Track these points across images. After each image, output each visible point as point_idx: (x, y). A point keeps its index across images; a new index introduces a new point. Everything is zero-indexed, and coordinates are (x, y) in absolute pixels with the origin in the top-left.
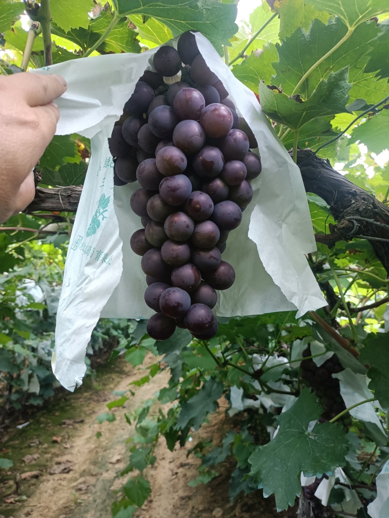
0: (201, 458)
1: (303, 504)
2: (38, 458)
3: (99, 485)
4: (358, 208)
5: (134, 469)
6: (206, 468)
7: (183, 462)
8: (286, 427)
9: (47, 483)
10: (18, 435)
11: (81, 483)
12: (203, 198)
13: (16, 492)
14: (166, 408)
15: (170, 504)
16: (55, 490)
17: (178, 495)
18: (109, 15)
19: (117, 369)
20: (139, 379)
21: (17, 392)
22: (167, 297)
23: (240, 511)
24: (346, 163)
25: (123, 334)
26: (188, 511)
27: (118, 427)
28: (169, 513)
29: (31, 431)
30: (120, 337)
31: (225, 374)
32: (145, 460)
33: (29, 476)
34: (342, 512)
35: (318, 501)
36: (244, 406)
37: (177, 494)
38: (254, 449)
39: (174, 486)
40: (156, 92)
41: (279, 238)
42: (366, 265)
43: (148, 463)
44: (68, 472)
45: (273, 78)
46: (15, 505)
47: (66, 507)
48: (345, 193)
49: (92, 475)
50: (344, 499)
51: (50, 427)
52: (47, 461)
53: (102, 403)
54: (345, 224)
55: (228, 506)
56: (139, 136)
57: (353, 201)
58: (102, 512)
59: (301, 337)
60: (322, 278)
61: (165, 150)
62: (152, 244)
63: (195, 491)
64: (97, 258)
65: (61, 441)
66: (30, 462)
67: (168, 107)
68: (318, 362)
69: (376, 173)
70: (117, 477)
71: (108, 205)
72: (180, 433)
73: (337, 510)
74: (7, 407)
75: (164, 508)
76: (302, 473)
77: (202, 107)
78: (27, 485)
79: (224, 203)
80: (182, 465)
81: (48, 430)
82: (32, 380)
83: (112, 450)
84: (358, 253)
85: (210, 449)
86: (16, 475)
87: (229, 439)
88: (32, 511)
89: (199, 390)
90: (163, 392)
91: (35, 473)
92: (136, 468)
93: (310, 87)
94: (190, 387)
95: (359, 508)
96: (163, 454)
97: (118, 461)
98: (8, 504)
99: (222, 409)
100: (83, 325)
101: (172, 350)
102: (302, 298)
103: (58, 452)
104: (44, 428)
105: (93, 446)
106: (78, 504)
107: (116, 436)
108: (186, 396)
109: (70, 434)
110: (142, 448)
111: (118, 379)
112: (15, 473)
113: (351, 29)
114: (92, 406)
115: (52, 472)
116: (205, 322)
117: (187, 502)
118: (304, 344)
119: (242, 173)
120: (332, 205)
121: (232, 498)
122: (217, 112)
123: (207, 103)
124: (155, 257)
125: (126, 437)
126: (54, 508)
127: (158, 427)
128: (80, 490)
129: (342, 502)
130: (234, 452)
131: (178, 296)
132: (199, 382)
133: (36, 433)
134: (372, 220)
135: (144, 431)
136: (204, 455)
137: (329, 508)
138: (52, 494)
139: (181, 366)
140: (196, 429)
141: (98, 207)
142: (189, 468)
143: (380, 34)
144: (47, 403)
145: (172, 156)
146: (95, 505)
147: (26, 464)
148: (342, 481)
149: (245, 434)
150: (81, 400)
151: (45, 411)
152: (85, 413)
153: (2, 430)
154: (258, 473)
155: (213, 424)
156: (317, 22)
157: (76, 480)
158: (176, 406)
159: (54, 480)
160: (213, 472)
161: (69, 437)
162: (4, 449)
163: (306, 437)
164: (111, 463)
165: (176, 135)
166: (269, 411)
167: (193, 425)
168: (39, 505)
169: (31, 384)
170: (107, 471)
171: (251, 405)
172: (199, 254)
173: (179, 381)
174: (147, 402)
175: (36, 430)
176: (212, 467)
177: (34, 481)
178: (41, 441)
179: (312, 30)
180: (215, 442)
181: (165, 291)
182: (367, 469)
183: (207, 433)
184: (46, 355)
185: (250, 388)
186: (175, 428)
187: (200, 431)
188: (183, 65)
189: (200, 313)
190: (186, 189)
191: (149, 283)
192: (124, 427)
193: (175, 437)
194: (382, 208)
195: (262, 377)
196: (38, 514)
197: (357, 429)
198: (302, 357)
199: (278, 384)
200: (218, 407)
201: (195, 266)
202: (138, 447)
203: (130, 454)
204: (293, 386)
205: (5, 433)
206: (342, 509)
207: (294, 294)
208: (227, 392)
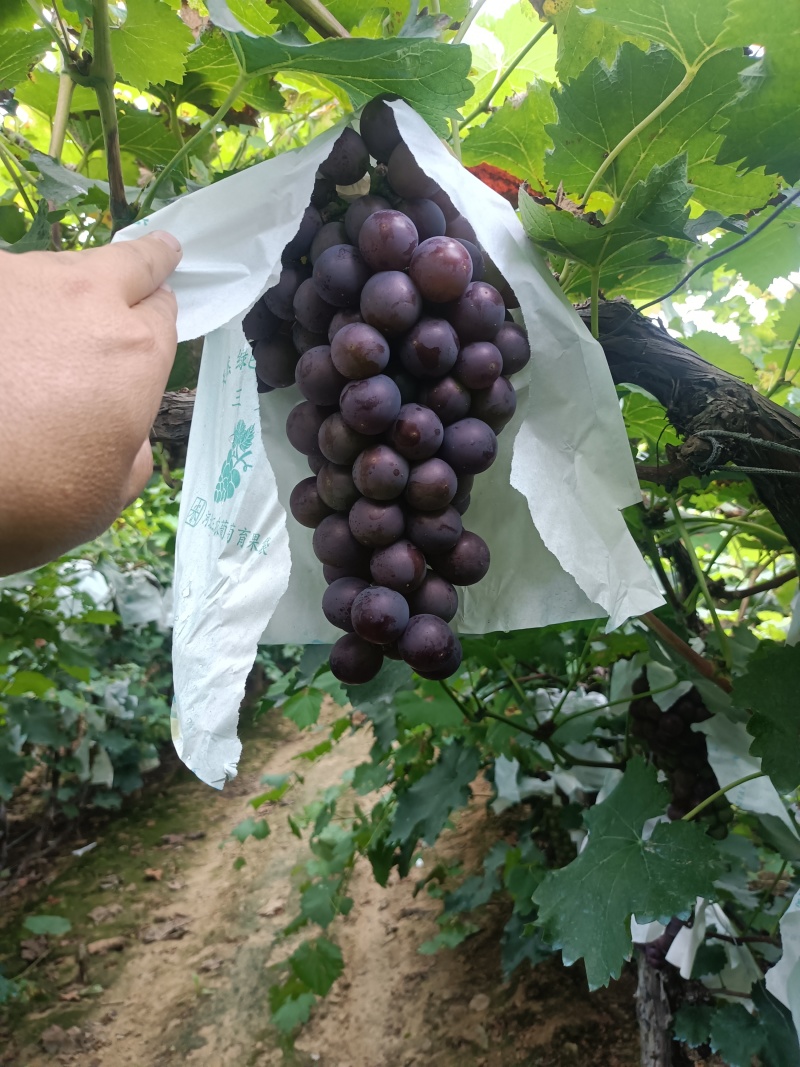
0: (441, 898)
1: (646, 979)
2: (119, 911)
3: (244, 960)
4: (720, 414)
5: (309, 923)
6: (452, 917)
7: (407, 908)
8: (601, 833)
9: (141, 958)
10: (75, 869)
11: (207, 958)
12: (422, 418)
13: (80, 979)
14: (369, 802)
15: (386, 991)
16: (157, 972)
17: (399, 973)
18: (218, 37)
19: (265, 730)
20: (311, 748)
21: (69, 784)
22: (364, 607)
23: (523, 997)
24: (709, 294)
25: (272, 659)
26: (422, 1002)
27: (274, 844)
28: (385, 1008)
29: (103, 859)
30: (267, 666)
31: (482, 734)
32: (332, 907)
33: (104, 948)
34: (723, 990)
35: (674, 971)
36: (521, 794)
37: (396, 970)
38: (543, 878)
39: (391, 955)
40: (324, 217)
41: (570, 481)
42: (752, 507)
43: (337, 910)
44: (180, 937)
45: (548, 155)
46: (81, 1004)
47: (180, 1005)
48: (695, 384)
49: (229, 941)
50: (726, 966)
51: (138, 850)
52: (137, 917)
53: (239, 798)
54: (694, 446)
55: (500, 989)
56: (296, 304)
57: (710, 399)
58: (251, 1012)
59: (628, 654)
60: (667, 535)
61: (347, 333)
62: (330, 506)
63: (432, 963)
64: (240, 543)
65: (163, 877)
66: (104, 920)
67: (348, 247)
68: (664, 702)
69: (770, 313)
70: (278, 942)
71: (252, 441)
72: (398, 851)
73: (714, 987)
74: (52, 814)
75: (374, 998)
76: (633, 916)
77: (412, 246)
78: (100, 965)
79: (462, 424)
80: (405, 914)
81: (134, 857)
82: (97, 759)
83: (264, 891)
84: (735, 484)
85: (460, 880)
86: (77, 947)
87: (497, 860)
88: (115, 1014)
89: (432, 765)
90: (361, 770)
91: (114, 940)
92: (313, 922)
93: (621, 171)
94: (413, 760)
95: (755, 981)
96: (367, 894)
97: (278, 911)
98: (65, 1003)
99: (479, 801)
100: (228, 670)
101: (377, 695)
102: (618, 593)
103: (157, 899)
104: (126, 853)
105: (226, 884)
106: (204, 998)
107: (272, 862)
108: (407, 777)
109: (180, 861)
110: (325, 881)
111: (268, 750)
112: (76, 942)
113: (691, 70)
114: (218, 804)
115: (148, 937)
116: (438, 648)
117: (418, 984)
118: (635, 668)
119: (494, 365)
120: (671, 406)
121: (507, 974)
122: (441, 255)
123: (423, 236)
124: (339, 531)
125: (290, 863)
126: (158, 1006)
127: (353, 840)
128: (206, 970)
129: (722, 972)
130: (507, 884)
131: (386, 602)
132: (432, 750)
133: (112, 863)
134: (745, 436)
135: (326, 849)
136: (447, 893)
137: (695, 983)
138: (151, 979)
139: (393, 718)
140: (430, 843)
141: (233, 447)
142: (419, 919)
143: (740, 95)
144: (128, 802)
145: (360, 343)
146: (237, 998)
147: (97, 923)
148: (721, 930)
149: (527, 848)
150: (197, 794)
151: (126, 819)
152: (206, 819)
153: (44, 860)
154: (552, 921)
155: (463, 830)
156: (629, 49)
157: (197, 951)
158: (387, 799)
159: (153, 953)
160: (467, 924)
161: (177, 869)
162: (51, 897)
163: (640, 849)
164: (263, 915)
165: (367, 302)
166: (572, 799)
167: (422, 836)
168: (127, 1002)
169: (95, 767)
170: (257, 931)
171: (537, 789)
172: (421, 523)
173: (390, 748)
174: (328, 791)
175: (110, 857)
176: (465, 915)
177: (114, 956)
178: (123, 879)
179: (620, 64)
180: (467, 867)
181: (359, 595)
182: (768, 905)
183: (451, 848)
184: (122, 708)
185: (532, 758)
186: (387, 842)
187: (438, 845)
188: (373, 162)
189: (428, 631)
190: (389, 403)
191: (330, 579)
192: (285, 845)
193: (388, 860)
194: (766, 409)
195: (555, 736)
196: (126, 1019)
197: (748, 828)
198: (630, 695)
199: (589, 746)
200: (472, 797)
201: (414, 543)
202: (315, 881)
203: (300, 896)
204: (618, 749)
205: (50, 865)
206: (723, 984)
207: (601, 587)
208: (489, 766)
